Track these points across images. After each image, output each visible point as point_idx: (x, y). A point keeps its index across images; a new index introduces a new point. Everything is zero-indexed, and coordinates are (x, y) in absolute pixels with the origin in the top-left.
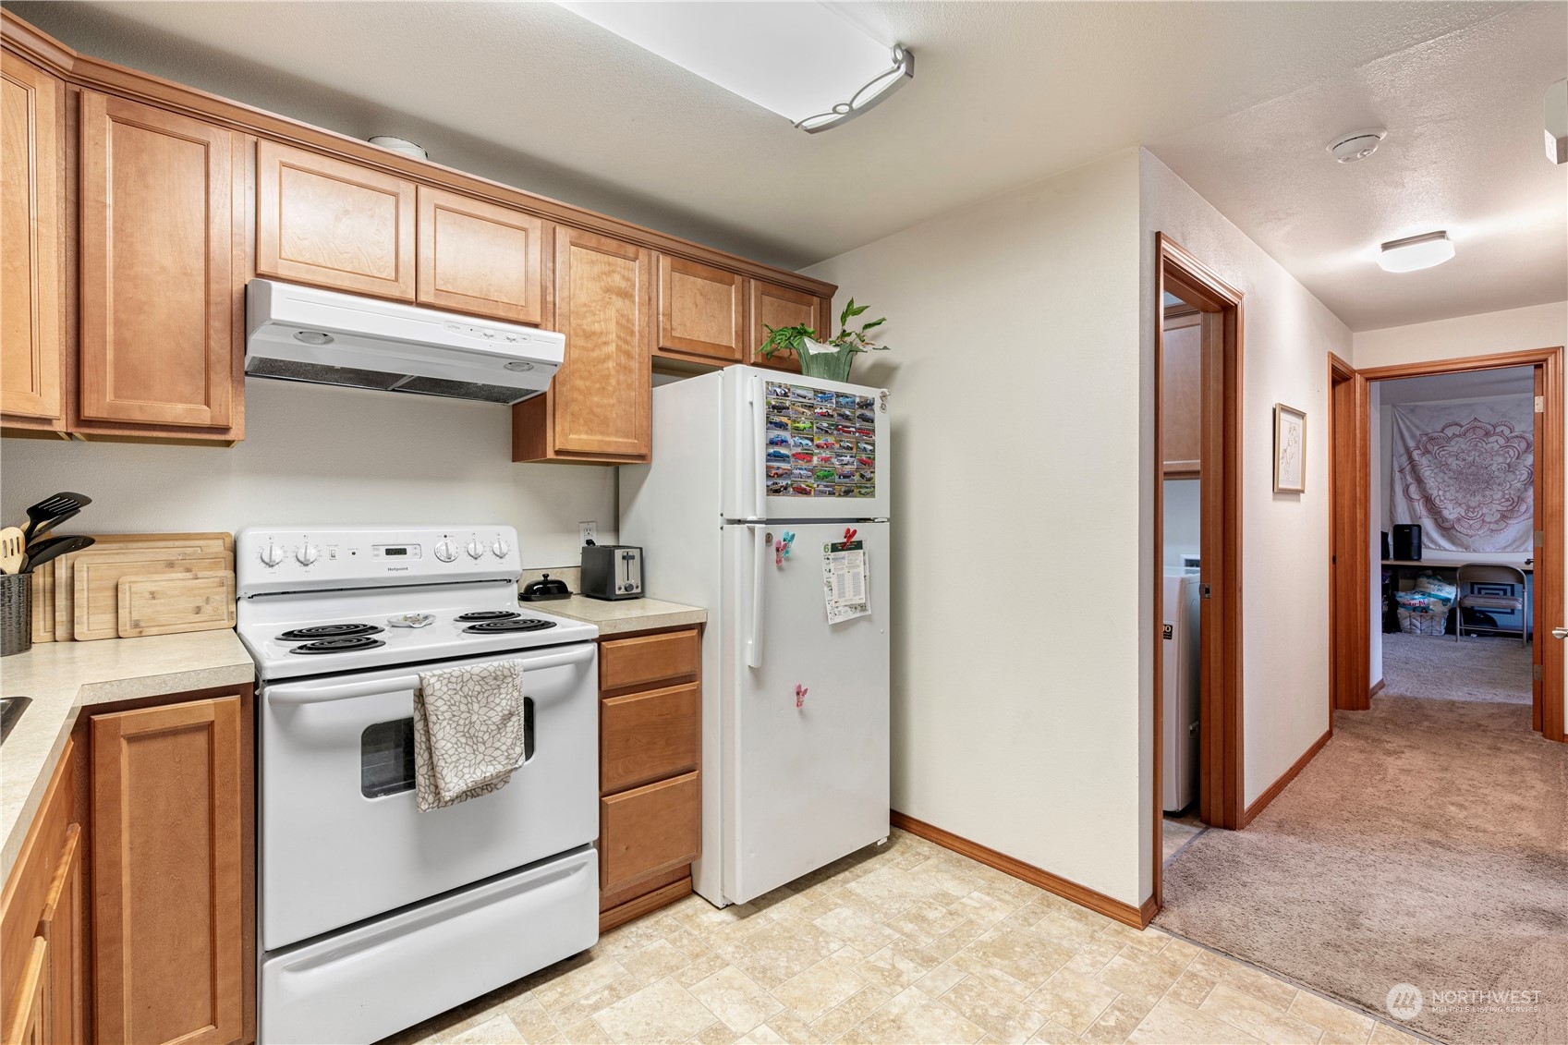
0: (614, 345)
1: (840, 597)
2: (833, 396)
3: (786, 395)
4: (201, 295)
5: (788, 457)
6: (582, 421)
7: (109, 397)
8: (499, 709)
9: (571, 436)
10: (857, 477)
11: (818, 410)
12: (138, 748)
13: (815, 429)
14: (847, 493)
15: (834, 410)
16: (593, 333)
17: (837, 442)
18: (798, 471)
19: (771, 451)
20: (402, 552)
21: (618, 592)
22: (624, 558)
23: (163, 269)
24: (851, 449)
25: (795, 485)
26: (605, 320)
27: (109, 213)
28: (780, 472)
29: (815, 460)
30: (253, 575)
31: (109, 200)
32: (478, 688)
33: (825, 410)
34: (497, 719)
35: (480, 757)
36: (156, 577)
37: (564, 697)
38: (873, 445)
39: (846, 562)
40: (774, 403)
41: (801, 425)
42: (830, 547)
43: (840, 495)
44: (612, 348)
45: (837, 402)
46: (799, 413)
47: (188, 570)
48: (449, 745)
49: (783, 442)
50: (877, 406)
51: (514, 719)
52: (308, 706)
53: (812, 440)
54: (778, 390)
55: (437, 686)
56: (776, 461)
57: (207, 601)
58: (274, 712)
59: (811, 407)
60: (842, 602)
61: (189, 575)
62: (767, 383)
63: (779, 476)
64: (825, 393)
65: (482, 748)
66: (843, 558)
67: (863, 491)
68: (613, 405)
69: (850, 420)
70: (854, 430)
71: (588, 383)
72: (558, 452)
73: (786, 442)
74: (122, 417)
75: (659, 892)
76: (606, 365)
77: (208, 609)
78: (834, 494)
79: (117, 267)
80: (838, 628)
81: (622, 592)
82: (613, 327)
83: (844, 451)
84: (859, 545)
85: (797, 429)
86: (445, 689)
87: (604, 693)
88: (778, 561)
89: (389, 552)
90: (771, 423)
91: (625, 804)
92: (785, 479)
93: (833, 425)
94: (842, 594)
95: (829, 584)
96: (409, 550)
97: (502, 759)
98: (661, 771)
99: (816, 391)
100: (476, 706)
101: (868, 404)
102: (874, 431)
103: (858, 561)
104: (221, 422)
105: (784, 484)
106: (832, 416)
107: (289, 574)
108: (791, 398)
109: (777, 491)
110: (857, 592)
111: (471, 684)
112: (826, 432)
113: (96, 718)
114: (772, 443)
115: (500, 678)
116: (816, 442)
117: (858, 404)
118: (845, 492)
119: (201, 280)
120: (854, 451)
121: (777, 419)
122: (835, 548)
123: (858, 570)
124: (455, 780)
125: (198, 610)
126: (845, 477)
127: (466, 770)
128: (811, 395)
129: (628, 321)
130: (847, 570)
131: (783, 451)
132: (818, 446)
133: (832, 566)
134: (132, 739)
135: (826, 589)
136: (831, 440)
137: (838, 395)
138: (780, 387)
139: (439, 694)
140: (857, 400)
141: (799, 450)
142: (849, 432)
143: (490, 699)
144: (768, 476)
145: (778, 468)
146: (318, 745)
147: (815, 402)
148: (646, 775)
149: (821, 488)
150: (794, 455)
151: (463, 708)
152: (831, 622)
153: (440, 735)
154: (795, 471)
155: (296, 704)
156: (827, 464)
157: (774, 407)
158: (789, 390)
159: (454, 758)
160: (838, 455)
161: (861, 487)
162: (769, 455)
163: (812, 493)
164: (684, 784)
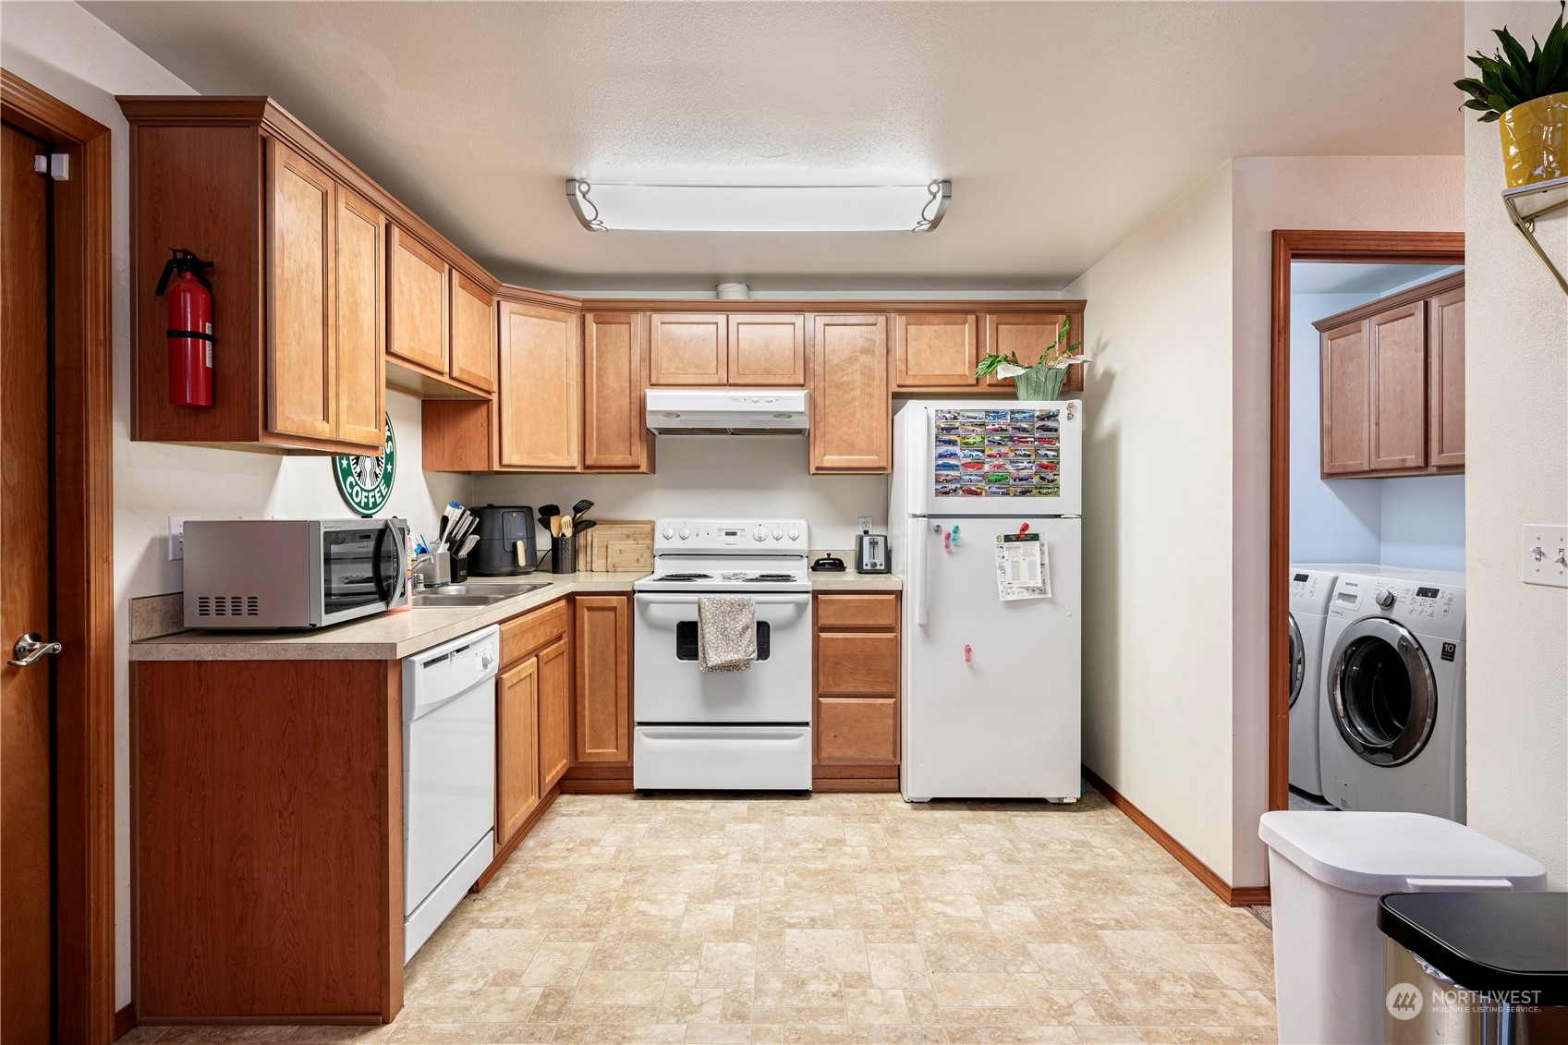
0: (859, 390)
1: (1014, 579)
2: (1007, 413)
3: (955, 418)
4: (628, 400)
5: (958, 466)
6: (834, 446)
7: (595, 455)
8: (741, 623)
9: (826, 457)
10: (1036, 480)
11: (990, 427)
12: (591, 613)
13: (986, 442)
14: (1023, 493)
15: (1009, 425)
16: (843, 384)
17: (1011, 451)
18: (968, 477)
19: (940, 462)
20: (734, 534)
21: (865, 568)
22: (871, 543)
23: (614, 390)
24: (1029, 456)
25: (965, 488)
26: (852, 373)
27: (595, 368)
28: (949, 478)
29: (986, 468)
30: (660, 544)
31: (595, 362)
32: (729, 609)
33: (997, 426)
34: (739, 629)
35: (730, 648)
36: (622, 542)
37: (789, 625)
38: (1057, 450)
39: (1021, 551)
40: (943, 426)
41: (971, 441)
42: (1003, 538)
43: (1015, 495)
44: (858, 392)
45: (1012, 419)
46: (969, 431)
47: (635, 540)
48: (712, 637)
49: (952, 455)
50: (1062, 417)
51: (749, 630)
52: (652, 605)
53: (983, 451)
54: (948, 416)
55: (707, 604)
56: (944, 470)
57: (642, 556)
58: (638, 607)
59: (983, 425)
60: (1016, 584)
61: (635, 542)
62: (937, 411)
63: (947, 481)
64: (997, 413)
65: (731, 644)
66: (1018, 547)
67: (1044, 491)
68: (858, 433)
69: (1027, 431)
70: (1032, 439)
71: (839, 419)
72: (817, 469)
73: (955, 454)
74: (599, 464)
75: (871, 780)
76: (852, 405)
77: (642, 560)
78: (1008, 494)
79: (598, 392)
80: (1010, 605)
81: (869, 567)
82: (857, 375)
83: (1020, 458)
84: (1035, 537)
85: (967, 444)
86: (711, 606)
87: (819, 628)
88: (947, 547)
89: (727, 534)
90: (940, 441)
91: (834, 706)
92: (953, 483)
93: (1006, 437)
94: (1016, 576)
95: (1002, 568)
96: (739, 533)
97: (742, 652)
98: (863, 690)
99: (987, 412)
100: (728, 619)
101: (1052, 416)
102: (1058, 439)
103: (1034, 551)
104: (636, 464)
105: (954, 487)
106: (1006, 430)
107: (676, 544)
108: (961, 419)
109: (946, 493)
110: (1032, 577)
111: (725, 606)
112: (999, 444)
113: (577, 597)
114: (941, 456)
115: (743, 606)
116: (988, 452)
117: (1038, 417)
118: (1021, 492)
119: (628, 392)
120: (1033, 457)
121: (946, 438)
122: (1008, 539)
123: (1035, 558)
124: (715, 657)
125: (638, 561)
126: (1020, 480)
127: (722, 654)
128: (983, 415)
129: (870, 370)
130: (1022, 558)
131: (952, 461)
132: (990, 456)
133: (1006, 554)
134: (590, 609)
135: (998, 571)
136: (1004, 450)
137: (1013, 412)
138: (949, 412)
139: (708, 608)
140: (1037, 414)
141: (969, 460)
142: (1027, 442)
143: (737, 616)
144: (937, 482)
145: (947, 475)
146: (656, 626)
147: (987, 421)
148: (851, 689)
149: (993, 489)
150: (963, 465)
151: (721, 618)
152: (1001, 599)
153: (707, 630)
154: (964, 477)
155: (647, 604)
156: (1000, 470)
157: (943, 429)
158: (959, 414)
159: (715, 645)
160: (1012, 462)
161: (1041, 488)
162: (938, 466)
163: (984, 494)
164: (882, 705)
